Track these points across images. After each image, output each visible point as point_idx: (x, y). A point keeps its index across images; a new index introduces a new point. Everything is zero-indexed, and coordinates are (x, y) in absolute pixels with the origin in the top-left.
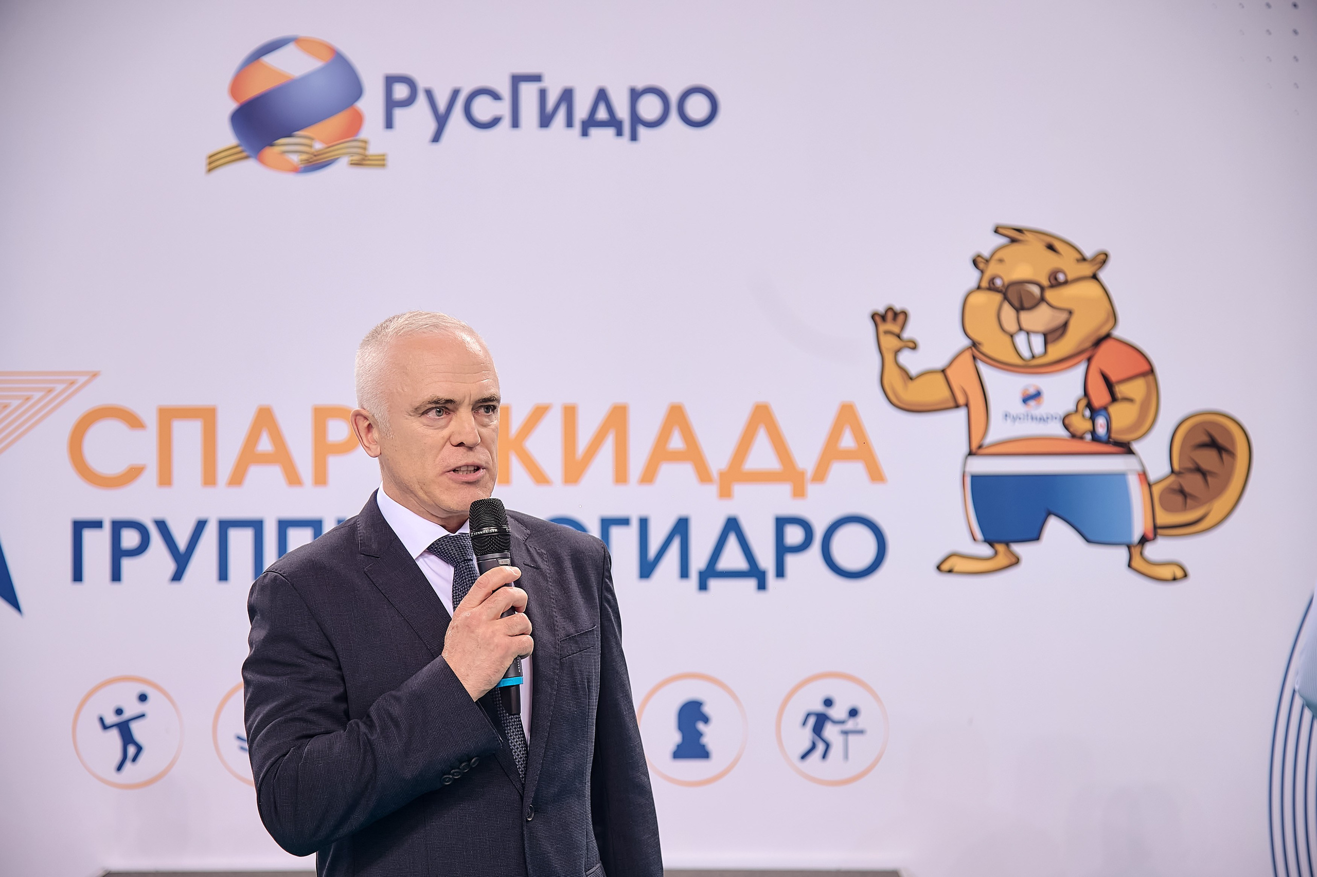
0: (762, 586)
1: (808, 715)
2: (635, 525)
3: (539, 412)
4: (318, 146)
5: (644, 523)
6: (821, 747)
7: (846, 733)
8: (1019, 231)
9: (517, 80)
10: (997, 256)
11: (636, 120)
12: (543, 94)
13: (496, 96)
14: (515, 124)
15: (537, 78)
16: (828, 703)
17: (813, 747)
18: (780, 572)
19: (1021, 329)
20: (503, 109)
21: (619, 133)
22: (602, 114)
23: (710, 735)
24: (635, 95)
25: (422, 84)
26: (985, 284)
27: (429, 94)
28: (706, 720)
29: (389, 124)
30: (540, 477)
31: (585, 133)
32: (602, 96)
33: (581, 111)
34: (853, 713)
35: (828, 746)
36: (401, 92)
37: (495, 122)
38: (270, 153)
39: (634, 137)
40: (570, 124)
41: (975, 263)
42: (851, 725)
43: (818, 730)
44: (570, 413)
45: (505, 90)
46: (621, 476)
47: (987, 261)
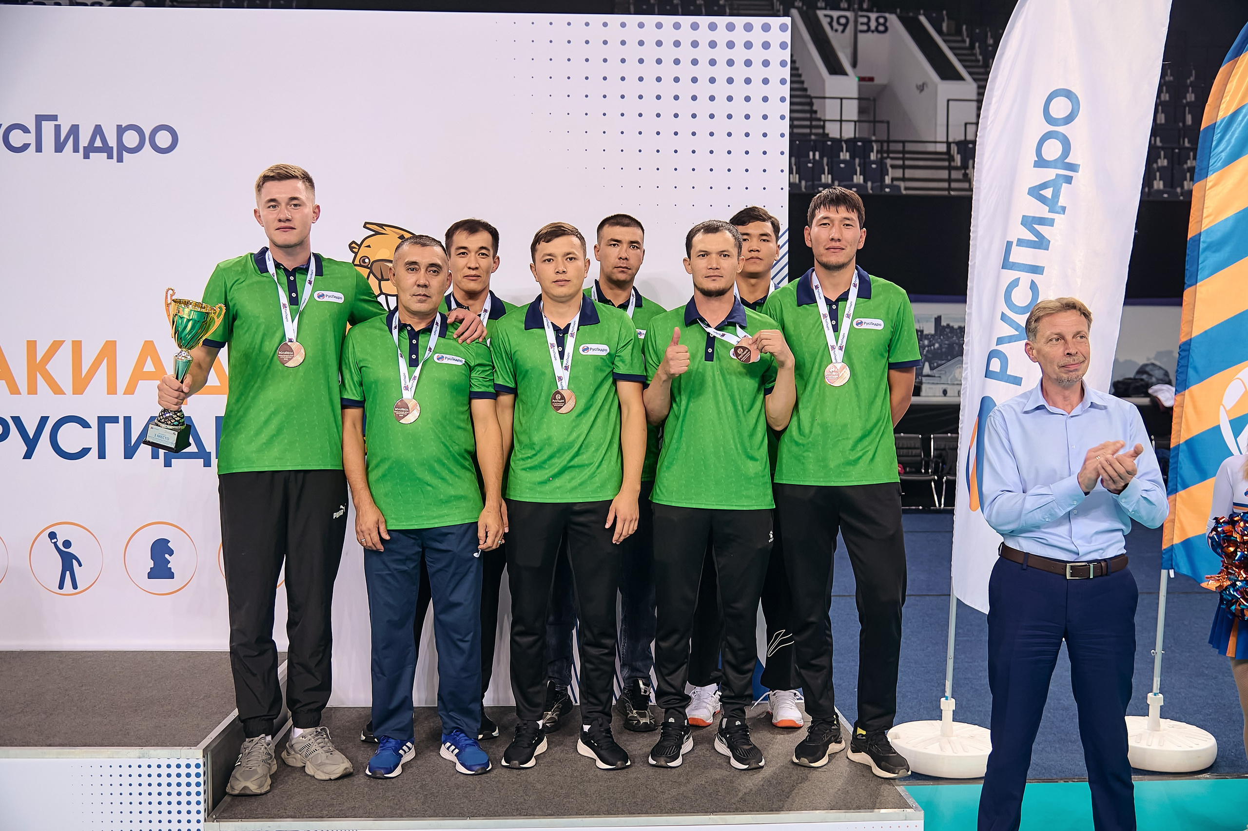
2: (121, 420)
3: (56, 346)
5: (128, 420)
8: (381, 226)
9: (40, 119)
10: (365, 244)
11: (122, 147)
12: (58, 128)
13: (26, 130)
14: (39, 149)
15: (54, 118)
19: (382, 293)
20: (31, 138)
21: (110, 157)
22: (98, 143)
23: (174, 563)
24: (121, 130)
26: (357, 262)
28: (171, 553)
30: (57, 390)
31: (86, 156)
32: (98, 130)
33: (84, 142)
37: (26, 147)
39: (120, 160)
40: (76, 150)
41: (351, 248)
44: (77, 346)
45: (31, 125)
46: (112, 390)
47: (360, 246)
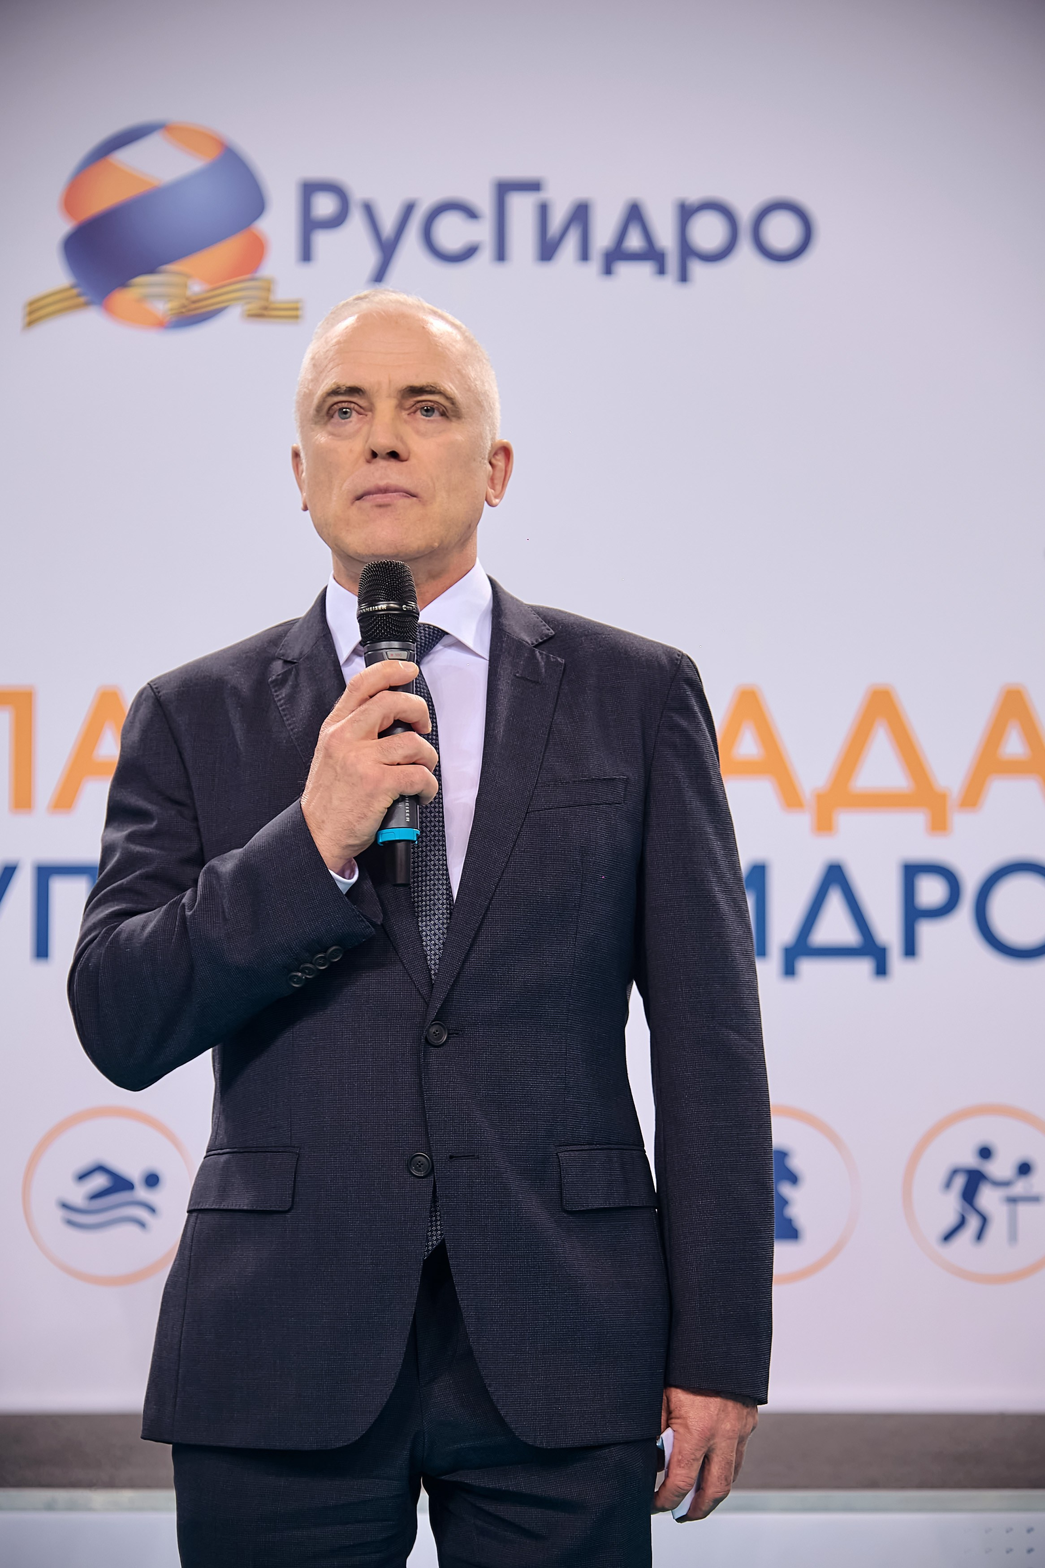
0: (881, 970)
1: (955, 1172)
4: (196, 288)
6: (973, 1223)
7: (1013, 1200)
9: (504, 189)
11: (687, 251)
12: (543, 210)
13: (471, 213)
14: (501, 255)
15: (534, 186)
16: (985, 1153)
17: (962, 1223)
18: (910, 949)
20: (482, 232)
21: (661, 271)
22: (634, 241)
23: (800, 1201)
24: (686, 213)
25: (358, 193)
27: (369, 210)
28: (793, 1179)
29: (306, 254)
31: (608, 270)
32: (634, 214)
33: (602, 238)
34: (1025, 1169)
35: (984, 1220)
36: (325, 205)
37: (471, 250)
38: (124, 297)
39: (684, 277)
40: (584, 255)
42: (1020, 1187)
43: (969, 1195)
45: (484, 202)
